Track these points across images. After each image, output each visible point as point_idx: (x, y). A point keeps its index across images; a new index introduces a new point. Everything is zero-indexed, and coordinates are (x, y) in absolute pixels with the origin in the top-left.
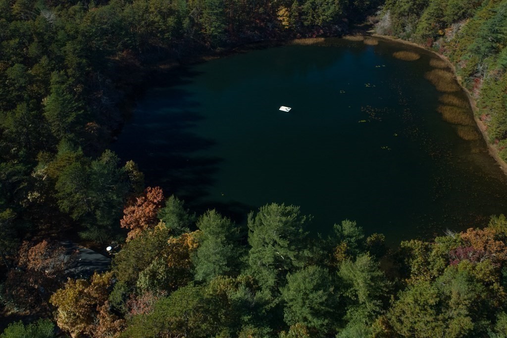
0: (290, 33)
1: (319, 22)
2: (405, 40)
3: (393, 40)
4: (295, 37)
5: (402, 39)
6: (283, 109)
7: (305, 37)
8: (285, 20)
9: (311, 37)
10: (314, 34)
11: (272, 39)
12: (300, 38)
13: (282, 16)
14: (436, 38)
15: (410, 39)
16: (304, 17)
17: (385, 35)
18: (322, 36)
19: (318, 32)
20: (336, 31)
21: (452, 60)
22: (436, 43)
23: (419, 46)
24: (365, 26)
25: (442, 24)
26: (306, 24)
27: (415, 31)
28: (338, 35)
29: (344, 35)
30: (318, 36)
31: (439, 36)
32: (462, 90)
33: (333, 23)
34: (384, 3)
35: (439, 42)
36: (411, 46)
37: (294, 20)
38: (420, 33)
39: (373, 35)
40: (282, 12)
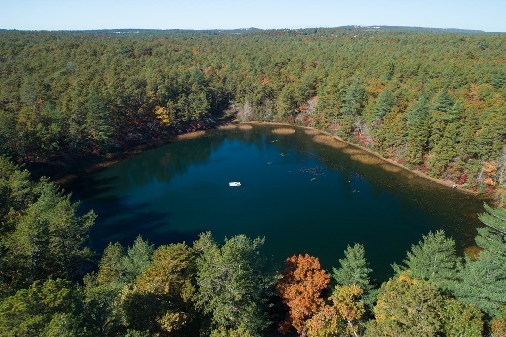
0: (172, 130)
1: (196, 116)
2: (270, 122)
3: (260, 124)
4: (177, 133)
5: (266, 121)
6: (232, 184)
7: (186, 132)
8: (165, 118)
9: (191, 131)
10: (193, 128)
11: (155, 139)
12: (182, 134)
13: (162, 114)
14: (295, 115)
15: (274, 120)
16: (180, 114)
17: (250, 121)
18: (201, 129)
19: (196, 126)
20: (210, 123)
21: (321, 128)
22: (297, 118)
23: (284, 124)
24: (227, 118)
25: (295, 104)
26: (184, 119)
27: (275, 113)
28: (213, 126)
29: (218, 125)
30: (196, 130)
31: (296, 113)
32: (350, 145)
33: (207, 116)
34: (233, 98)
35: (300, 118)
36: (278, 125)
37: (173, 117)
38: (281, 112)
39: (240, 123)
40: (160, 110)
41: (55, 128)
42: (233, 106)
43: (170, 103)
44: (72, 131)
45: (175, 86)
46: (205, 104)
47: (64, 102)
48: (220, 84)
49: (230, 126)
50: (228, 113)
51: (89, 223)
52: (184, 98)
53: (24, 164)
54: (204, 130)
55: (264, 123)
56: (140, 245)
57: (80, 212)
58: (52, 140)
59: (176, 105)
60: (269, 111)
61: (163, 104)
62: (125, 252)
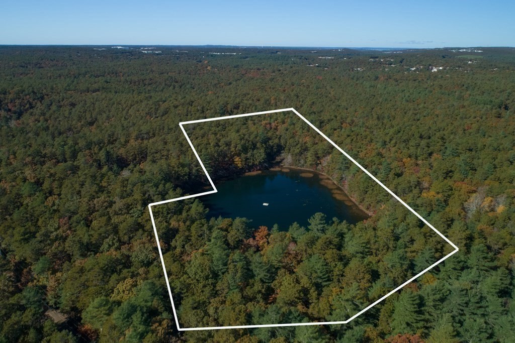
0: (242, 170)
1: (257, 162)
2: (302, 167)
3: (296, 168)
4: (245, 172)
6: (265, 204)
7: (250, 171)
8: (239, 163)
9: (254, 171)
10: (255, 169)
12: (248, 172)
13: (238, 161)
14: (317, 165)
15: (304, 167)
16: (248, 161)
17: (291, 166)
18: (259, 170)
19: (257, 168)
20: (266, 166)
21: (329, 175)
22: (318, 167)
23: (310, 170)
24: (277, 162)
25: (318, 158)
26: (250, 164)
27: (306, 162)
28: (267, 168)
29: (270, 168)
30: (257, 170)
31: (318, 164)
32: (339, 187)
33: (264, 162)
34: (284, 149)
35: (319, 167)
36: (306, 170)
37: (244, 163)
38: (309, 163)
39: (284, 167)
40: (237, 159)
41: (187, 170)
42: (283, 155)
43: (243, 155)
44: (194, 171)
45: (247, 145)
46: (263, 155)
47: (190, 155)
48: (276, 141)
49: (277, 169)
50: (278, 159)
51: (206, 212)
52: (251, 152)
53: (163, 182)
54: (261, 170)
55: (299, 168)
56: (220, 218)
57: (205, 208)
58: (185, 175)
59: (246, 155)
60: (302, 161)
61: (239, 155)
62: (216, 220)
